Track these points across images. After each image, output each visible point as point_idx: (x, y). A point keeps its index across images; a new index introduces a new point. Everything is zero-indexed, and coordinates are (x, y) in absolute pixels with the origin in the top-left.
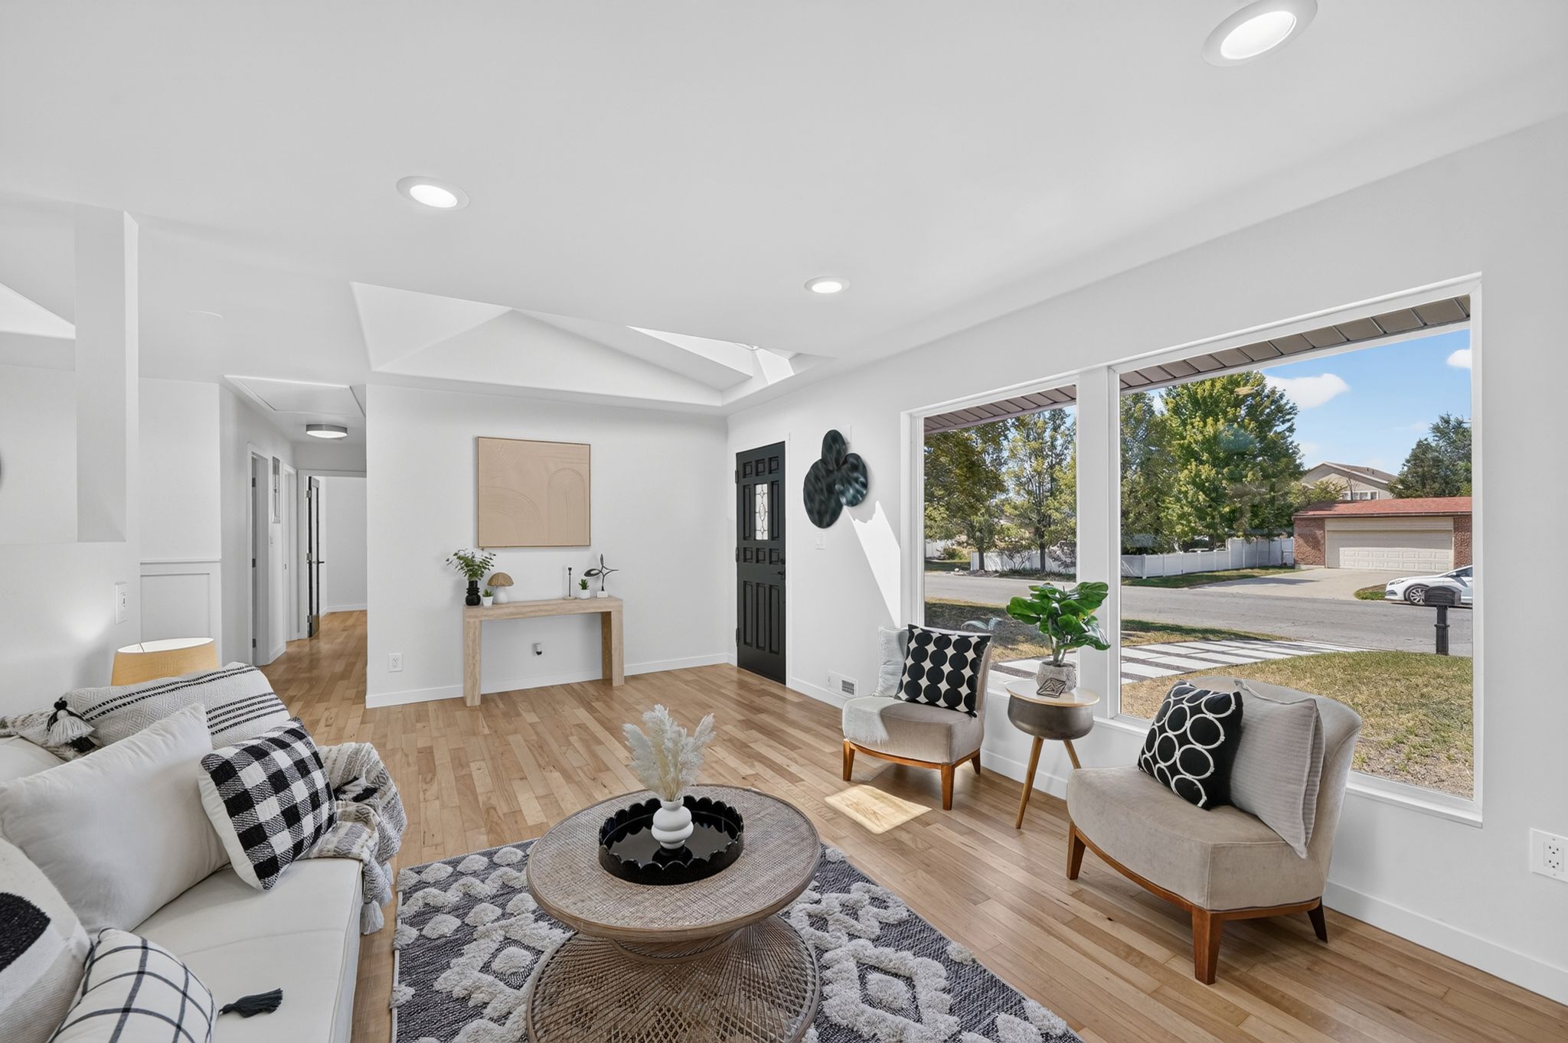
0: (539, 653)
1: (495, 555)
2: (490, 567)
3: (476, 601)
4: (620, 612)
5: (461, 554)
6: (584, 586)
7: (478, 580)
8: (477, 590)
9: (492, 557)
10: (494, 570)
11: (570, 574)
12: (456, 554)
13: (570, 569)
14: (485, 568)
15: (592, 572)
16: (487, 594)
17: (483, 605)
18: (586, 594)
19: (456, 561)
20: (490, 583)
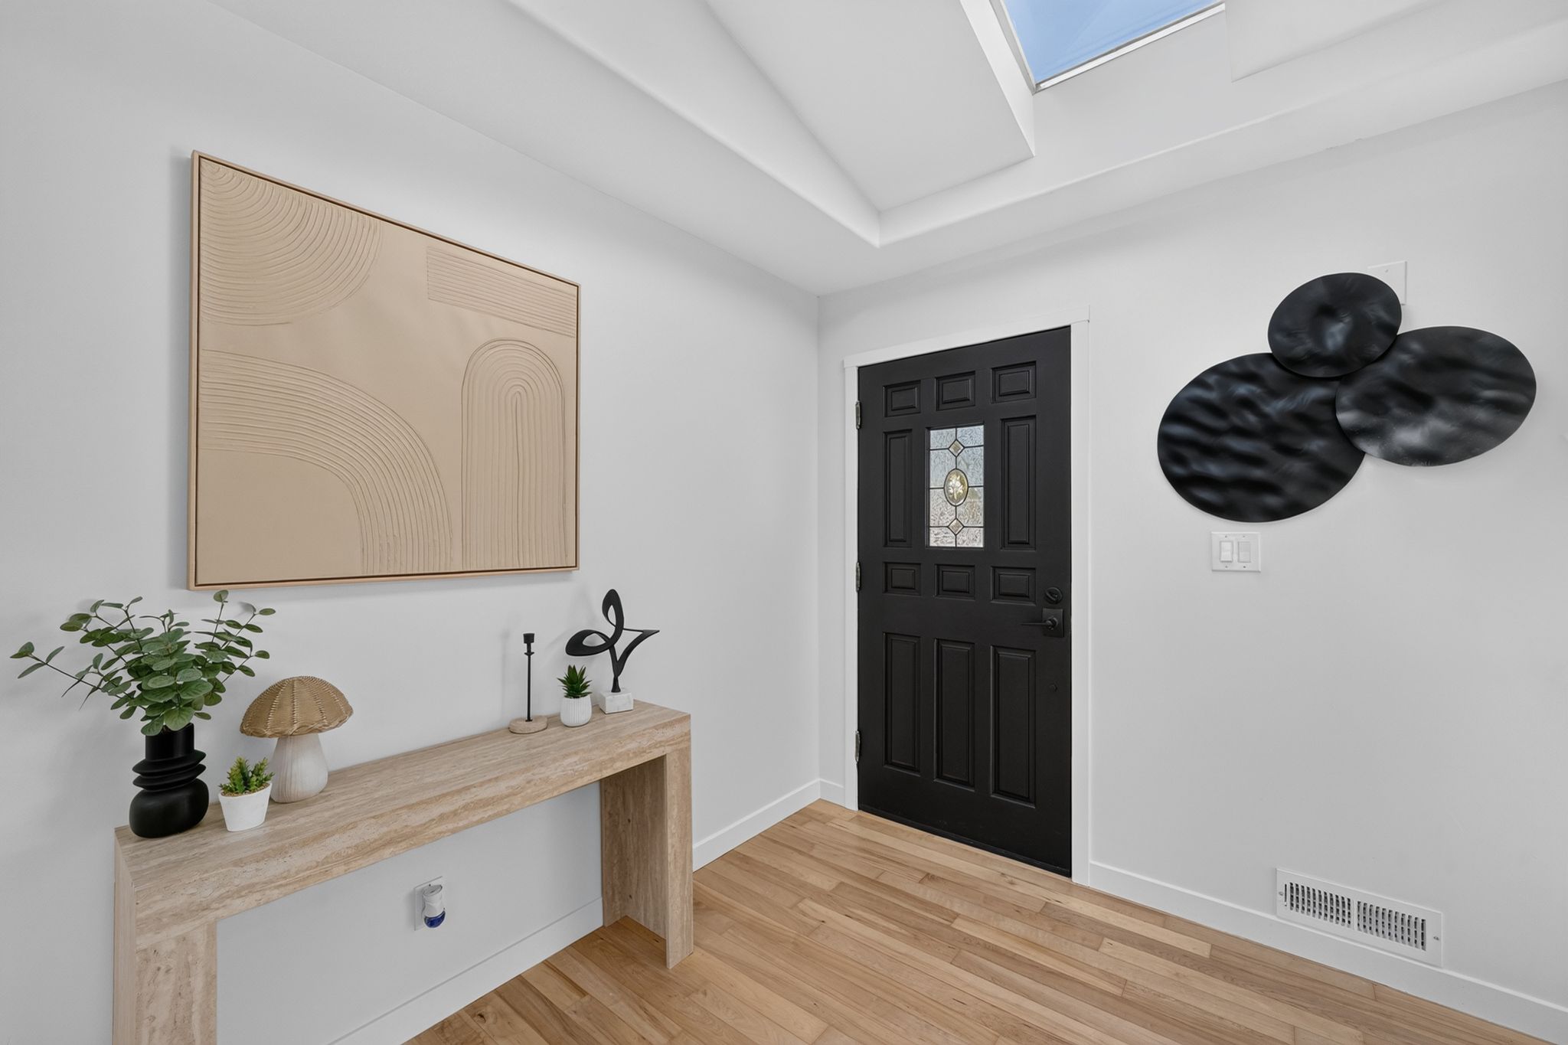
0: (433, 922)
1: (267, 612)
2: (252, 663)
3: (185, 808)
4: (685, 754)
5: (111, 618)
6: (575, 686)
7: (195, 720)
8: (195, 762)
9: (258, 620)
10: (268, 673)
11: (529, 653)
12: (75, 623)
13: (529, 639)
14: (229, 668)
15: (587, 641)
16: (244, 781)
17: (221, 824)
18: (579, 710)
19: (78, 654)
20: (253, 723)
